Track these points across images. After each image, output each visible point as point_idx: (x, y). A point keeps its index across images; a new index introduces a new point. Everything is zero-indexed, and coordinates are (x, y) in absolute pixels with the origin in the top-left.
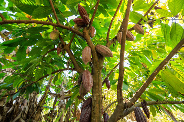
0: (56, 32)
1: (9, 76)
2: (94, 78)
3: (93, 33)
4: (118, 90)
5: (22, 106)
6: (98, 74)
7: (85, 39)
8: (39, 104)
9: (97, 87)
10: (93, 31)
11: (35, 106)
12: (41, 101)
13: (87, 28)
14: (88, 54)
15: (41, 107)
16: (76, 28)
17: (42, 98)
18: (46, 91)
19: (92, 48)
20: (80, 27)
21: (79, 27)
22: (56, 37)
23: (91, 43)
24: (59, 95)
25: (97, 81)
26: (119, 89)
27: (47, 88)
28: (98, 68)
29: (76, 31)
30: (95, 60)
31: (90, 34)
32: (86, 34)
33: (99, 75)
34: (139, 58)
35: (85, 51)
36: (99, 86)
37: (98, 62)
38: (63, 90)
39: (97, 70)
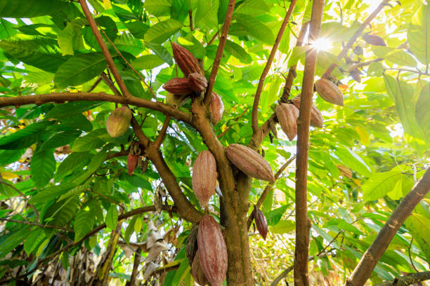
0: (122, 115)
1: (18, 214)
2: (229, 239)
3: (215, 111)
4: (297, 281)
5: (56, 282)
6: (239, 226)
7: (197, 130)
8: (97, 272)
9: (238, 265)
10: (216, 107)
11: (88, 277)
12: (101, 265)
13: (201, 99)
14: (208, 177)
15: (103, 280)
16: (173, 103)
17: (104, 259)
18: (113, 240)
19: (217, 154)
20: (184, 99)
21: (179, 100)
22: (122, 129)
23: (213, 142)
24: (145, 245)
25: (238, 248)
26: (301, 277)
27: (114, 233)
28: (237, 211)
29: (173, 110)
30: (228, 188)
31: (208, 117)
32: (199, 118)
33: (240, 231)
34: (330, 150)
35: (200, 169)
36: (243, 261)
37: (237, 194)
38: (154, 233)
39: (236, 217)
